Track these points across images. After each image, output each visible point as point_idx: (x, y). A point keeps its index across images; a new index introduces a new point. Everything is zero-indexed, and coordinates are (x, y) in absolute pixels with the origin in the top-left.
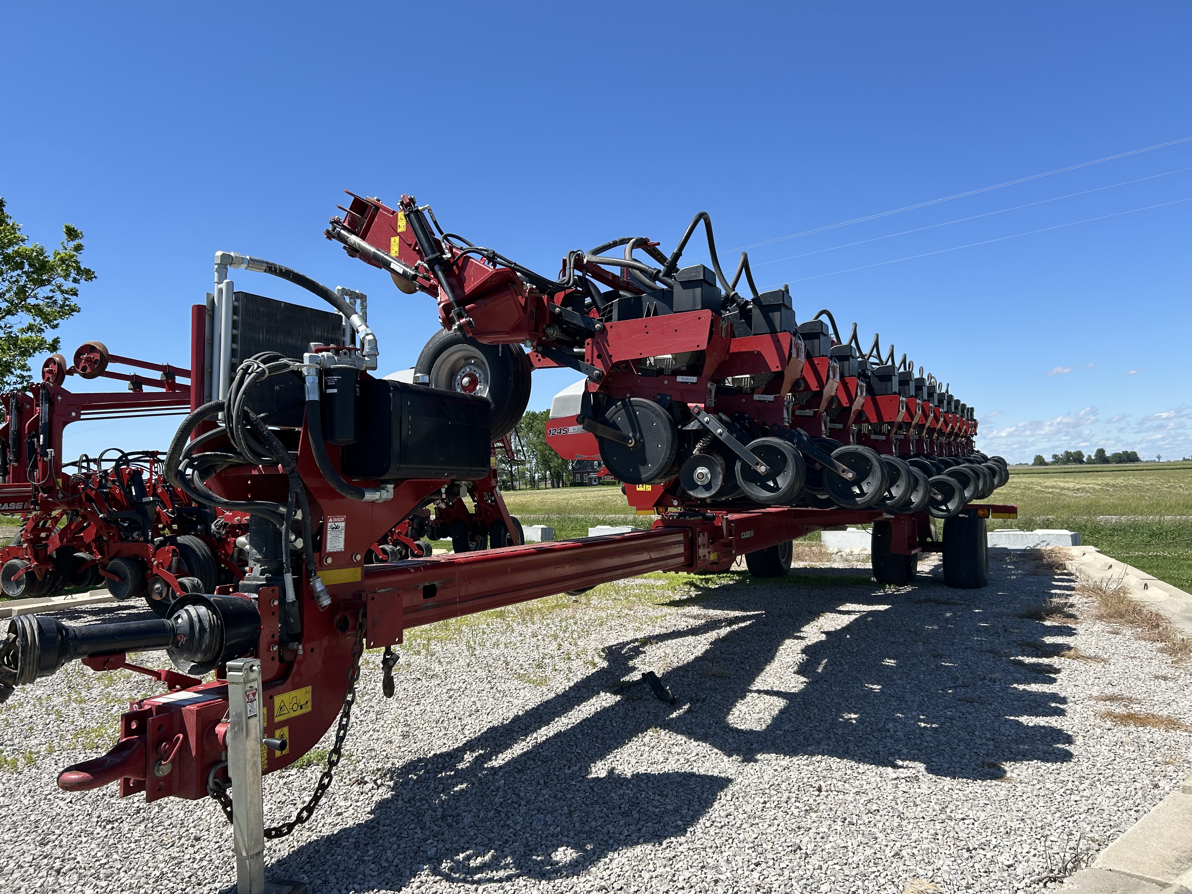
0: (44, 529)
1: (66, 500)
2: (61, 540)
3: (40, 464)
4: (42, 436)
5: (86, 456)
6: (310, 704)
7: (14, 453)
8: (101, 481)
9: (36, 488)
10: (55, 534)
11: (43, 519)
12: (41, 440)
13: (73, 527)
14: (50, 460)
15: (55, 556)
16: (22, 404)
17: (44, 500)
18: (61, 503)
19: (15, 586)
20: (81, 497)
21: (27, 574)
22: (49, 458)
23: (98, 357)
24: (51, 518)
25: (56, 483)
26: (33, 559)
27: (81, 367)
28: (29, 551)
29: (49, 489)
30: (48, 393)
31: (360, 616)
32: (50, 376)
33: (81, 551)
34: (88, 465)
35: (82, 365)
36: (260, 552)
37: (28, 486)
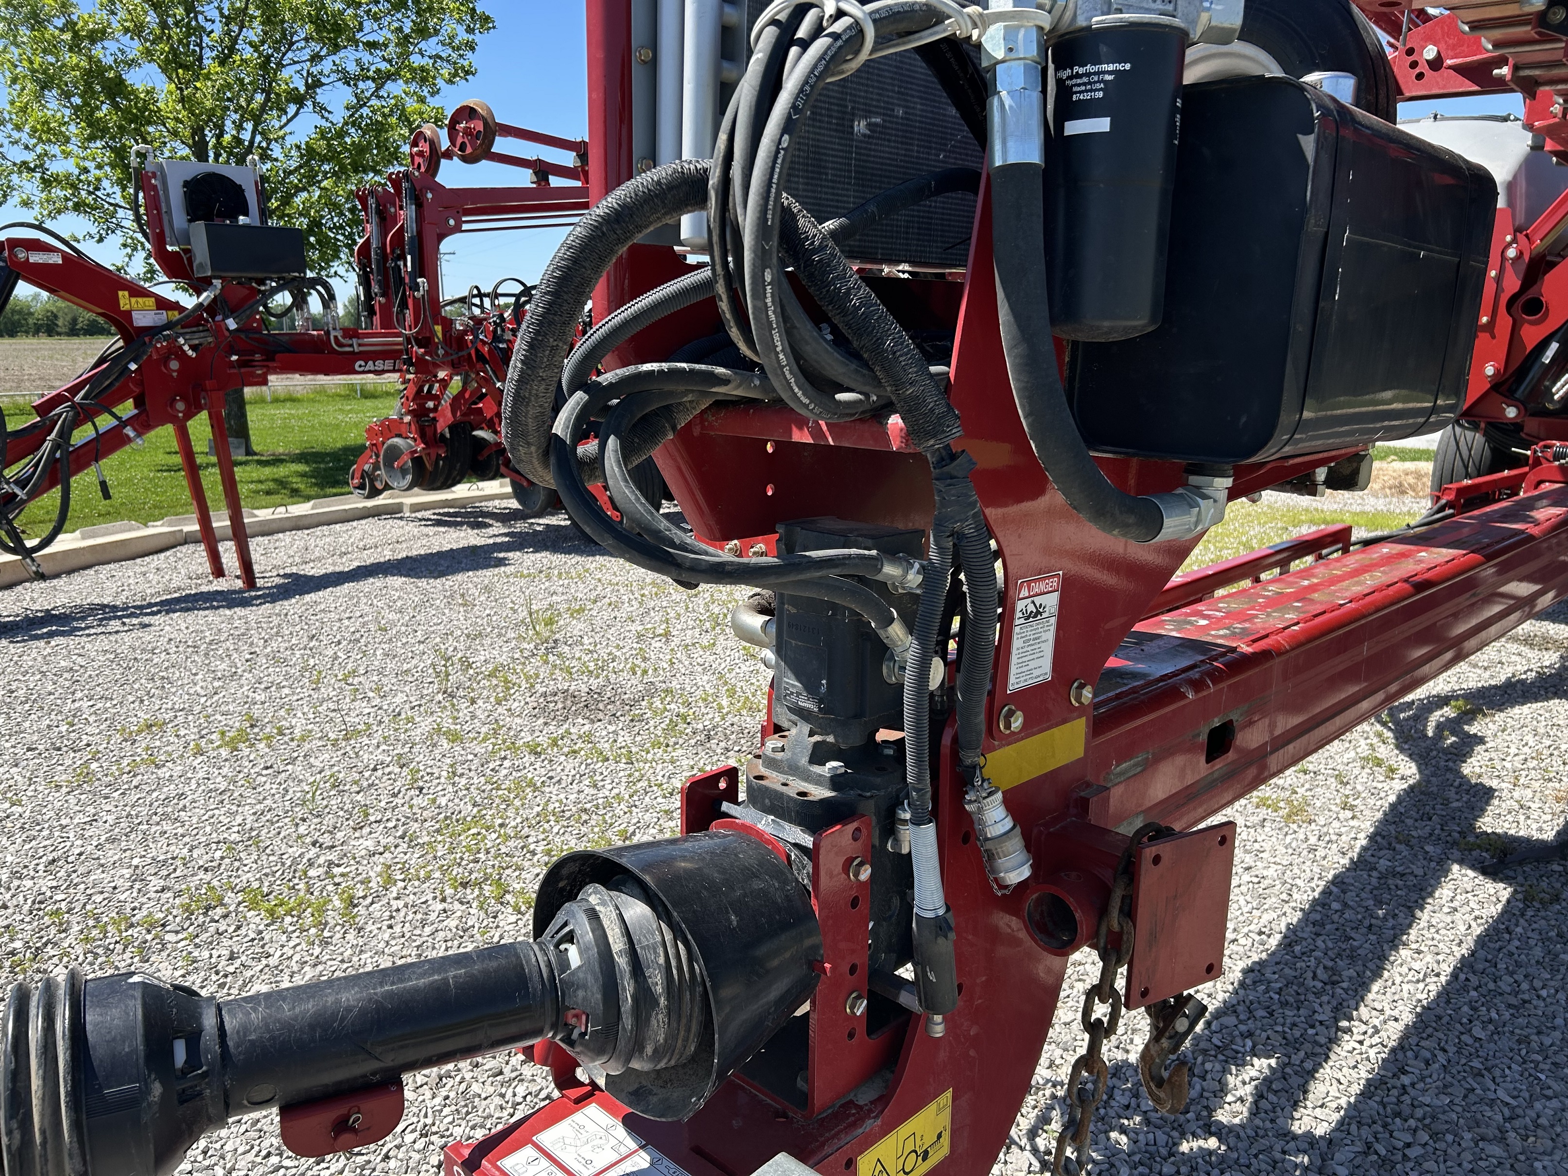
0: (430, 396)
1: (450, 358)
2: (454, 413)
3: (410, 302)
4: (409, 257)
5: (477, 287)
6: (946, 1140)
7: (379, 282)
8: (495, 331)
9: (408, 340)
10: (446, 403)
11: (427, 381)
12: (409, 264)
13: (467, 396)
14: (423, 296)
15: (448, 435)
16: (385, 206)
17: (420, 359)
18: (443, 363)
19: (400, 475)
20: (470, 354)
21: (414, 460)
22: (422, 292)
23: (480, 127)
24: (438, 381)
25: (433, 333)
26: (419, 440)
27: (458, 145)
28: (413, 427)
29: (425, 341)
30: (413, 188)
31: (1115, 913)
32: (421, 160)
33: (482, 429)
34: (482, 301)
35: (459, 141)
36: (811, 688)
37: (399, 335)
